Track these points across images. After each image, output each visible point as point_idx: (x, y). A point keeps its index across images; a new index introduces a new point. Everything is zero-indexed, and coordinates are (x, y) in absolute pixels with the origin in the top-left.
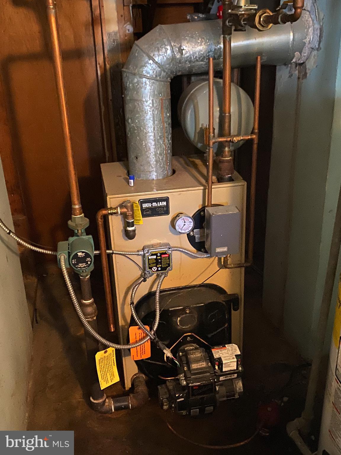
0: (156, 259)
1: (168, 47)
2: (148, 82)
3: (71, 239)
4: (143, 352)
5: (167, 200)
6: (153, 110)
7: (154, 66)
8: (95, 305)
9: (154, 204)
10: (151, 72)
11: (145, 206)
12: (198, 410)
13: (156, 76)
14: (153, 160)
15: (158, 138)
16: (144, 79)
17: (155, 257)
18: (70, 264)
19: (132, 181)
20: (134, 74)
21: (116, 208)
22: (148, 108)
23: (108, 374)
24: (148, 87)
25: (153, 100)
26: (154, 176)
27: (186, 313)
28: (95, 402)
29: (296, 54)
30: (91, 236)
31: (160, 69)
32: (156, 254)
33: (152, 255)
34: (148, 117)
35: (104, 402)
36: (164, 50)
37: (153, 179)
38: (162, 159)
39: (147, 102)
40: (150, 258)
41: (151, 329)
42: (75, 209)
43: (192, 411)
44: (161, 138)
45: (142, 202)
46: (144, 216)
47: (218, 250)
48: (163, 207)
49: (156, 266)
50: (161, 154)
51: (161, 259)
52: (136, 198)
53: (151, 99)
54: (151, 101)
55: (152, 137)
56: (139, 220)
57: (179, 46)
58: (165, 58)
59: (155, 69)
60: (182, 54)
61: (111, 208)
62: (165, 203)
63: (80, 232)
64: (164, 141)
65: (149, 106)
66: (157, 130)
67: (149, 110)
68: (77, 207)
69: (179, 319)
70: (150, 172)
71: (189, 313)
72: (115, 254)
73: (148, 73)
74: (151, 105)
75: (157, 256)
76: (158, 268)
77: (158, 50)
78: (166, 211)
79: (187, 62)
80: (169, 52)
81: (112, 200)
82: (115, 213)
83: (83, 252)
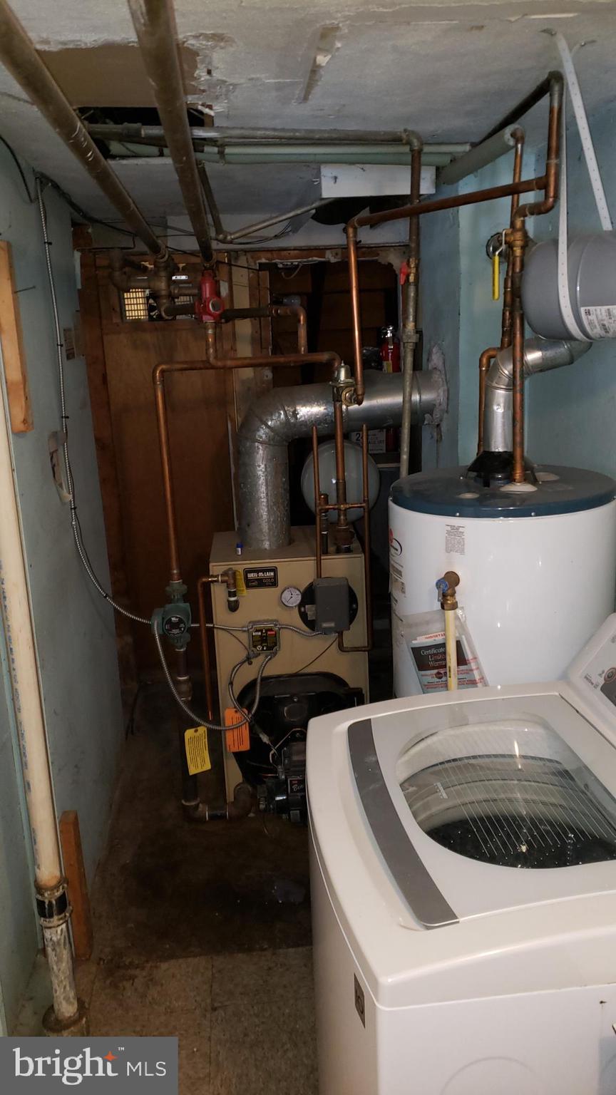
0: (261, 636)
1: (282, 412)
2: (261, 447)
3: (168, 606)
4: (241, 742)
5: (274, 570)
6: (266, 475)
7: (267, 430)
8: (190, 684)
9: (261, 574)
10: (264, 436)
11: (251, 576)
12: (298, 811)
13: (269, 440)
14: (265, 527)
15: (272, 504)
16: (256, 444)
17: (260, 633)
18: (163, 630)
19: (240, 549)
20: (247, 439)
21: (217, 576)
22: (260, 473)
23: (198, 759)
24: (261, 452)
25: (265, 465)
26: (267, 545)
27: (294, 702)
28: (187, 804)
29: (426, 416)
30: (188, 604)
31: (273, 434)
32: (261, 631)
33: (257, 631)
34: (260, 482)
35: (197, 806)
36: (277, 415)
37: (266, 549)
38: (276, 527)
39: (259, 466)
40: (254, 634)
41: (249, 712)
42: (174, 574)
43: (291, 812)
44: (275, 505)
45: (247, 571)
46: (248, 587)
47: (325, 625)
48: (271, 579)
49: (261, 645)
50: (274, 521)
51: (266, 636)
52: (240, 566)
53: (264, 463)
54: (263, 466)
55: (265, 504)
56: (243, 590)
57: (292, 410)
58: (278, 422)
59: (268, 434)
60: (297, 418)
61: (213, 576)
62: (272, 574)
63: (176, 597)
64: (279, 507)
65: (261, 470)
66: (271, 496)
67: (262, 474)
68: (175, 572)
69: (286, 709)
70: (263, 541)
71: (298, 701)
72: (217, 628)
73: (261, 437)
74: (263, 470)
75: (262, 633)
76: (263, 647)
77: (272, 415)
78: (274, 583)
79: (303, 427)
80: (282, 416)
81: (216, 568)
82: (215, 581)
83: (177, 617)
